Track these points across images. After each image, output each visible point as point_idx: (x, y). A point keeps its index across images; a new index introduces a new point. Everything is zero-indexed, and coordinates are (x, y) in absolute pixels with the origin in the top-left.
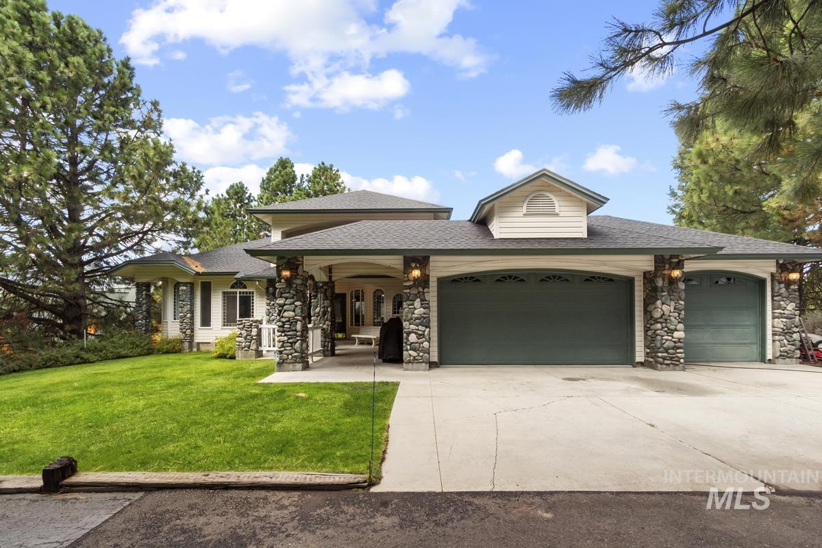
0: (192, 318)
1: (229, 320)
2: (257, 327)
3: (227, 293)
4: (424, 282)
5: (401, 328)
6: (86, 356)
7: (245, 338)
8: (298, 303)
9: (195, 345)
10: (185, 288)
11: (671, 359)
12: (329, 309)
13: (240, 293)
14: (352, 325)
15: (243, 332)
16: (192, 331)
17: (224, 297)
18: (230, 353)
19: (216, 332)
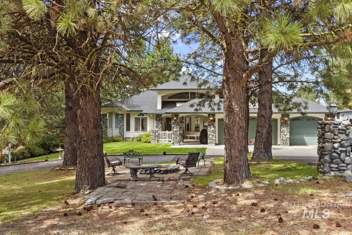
1: (136, 129)
2: (157, 132)
3: (137, 118)
4: (214, 120)
5: (207, 134)
7: (154, 136)
8: (178, 126)
9: (125, 138)
10: (121, 116)
11: (285, 143)
13: (142, 118)
14: (186, 131)
15: (153, 134)
16: (123, 132)
17: (135, 119)
18: (148, 141)
19: (132, 134)
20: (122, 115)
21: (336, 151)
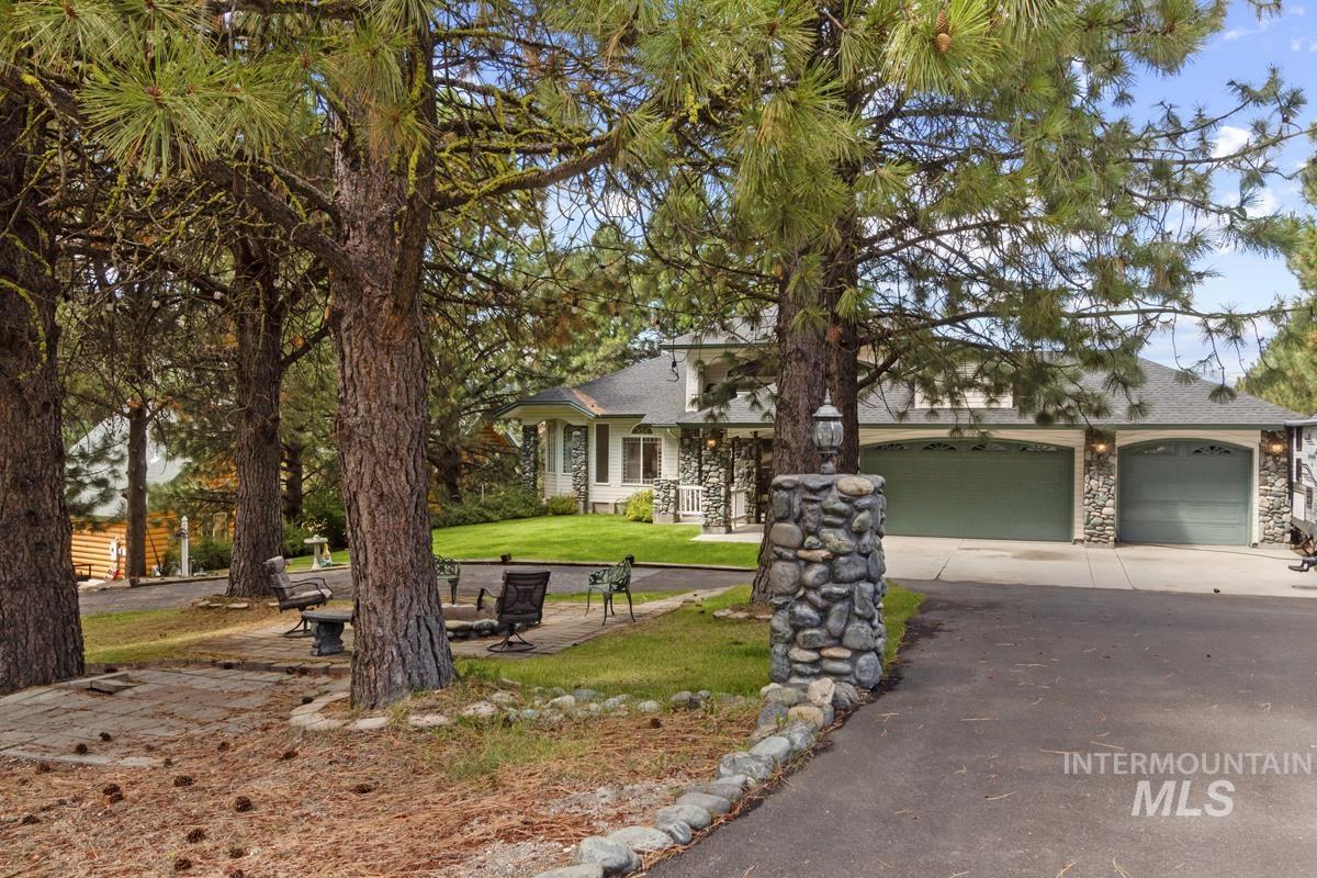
0: (587, 471)
1: (629, 476)
2: (675, 488)
3: (628, 439)
6: (489, 514)
7: (663, 500)
8: (722, 470)
9: (590, 506)
10: (580, 433)
11: (1099, 536)
12: (754, 470)
13: (644, 439)
15: (660, 493)
16: (587, 486)
17: (624, 444)
18: (646, 516)
19: (615, 490)
20: (585, 429)
21: (812, 595)
